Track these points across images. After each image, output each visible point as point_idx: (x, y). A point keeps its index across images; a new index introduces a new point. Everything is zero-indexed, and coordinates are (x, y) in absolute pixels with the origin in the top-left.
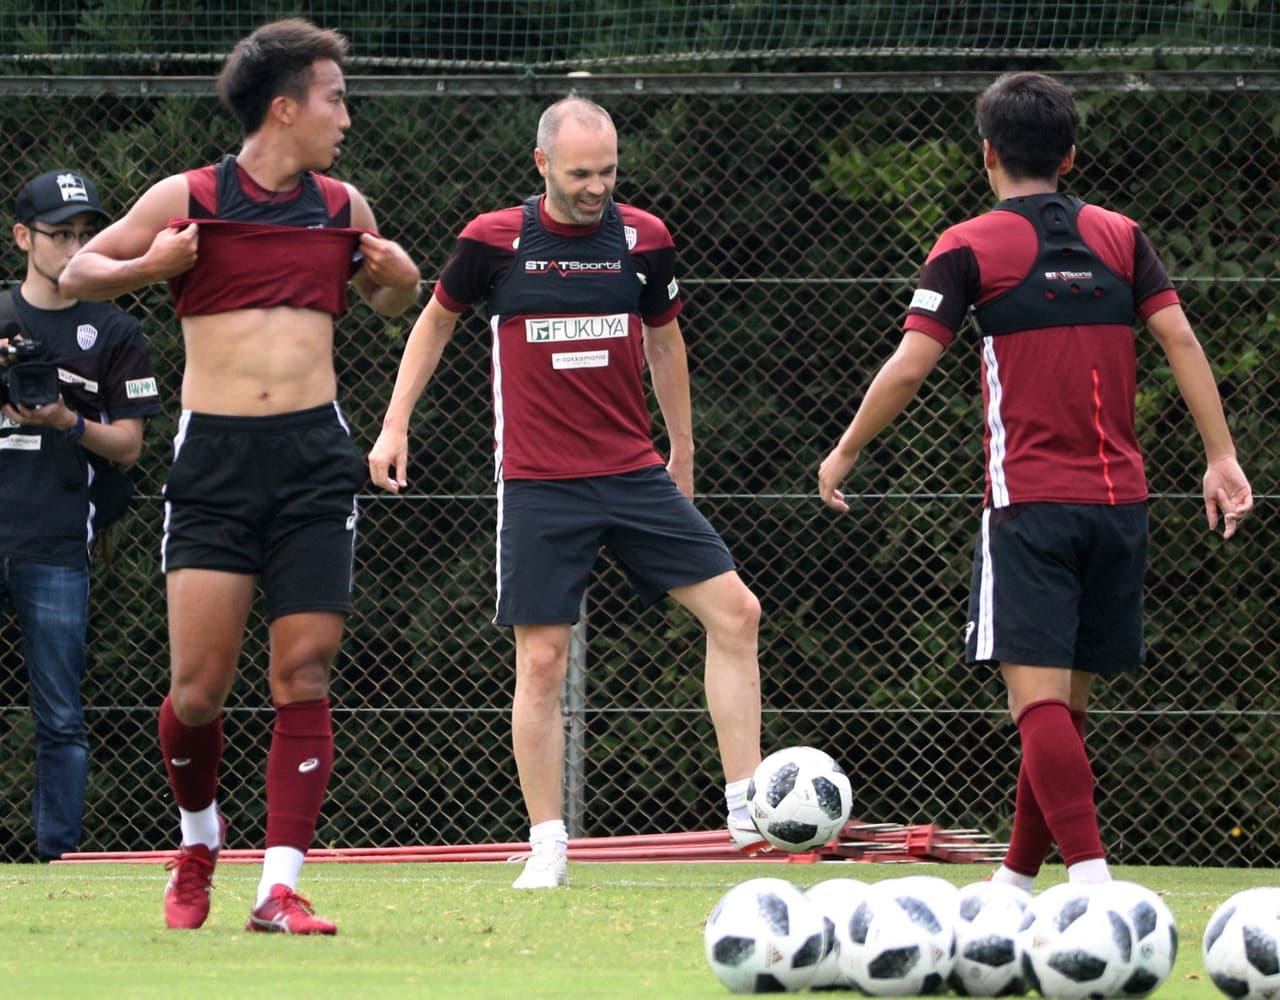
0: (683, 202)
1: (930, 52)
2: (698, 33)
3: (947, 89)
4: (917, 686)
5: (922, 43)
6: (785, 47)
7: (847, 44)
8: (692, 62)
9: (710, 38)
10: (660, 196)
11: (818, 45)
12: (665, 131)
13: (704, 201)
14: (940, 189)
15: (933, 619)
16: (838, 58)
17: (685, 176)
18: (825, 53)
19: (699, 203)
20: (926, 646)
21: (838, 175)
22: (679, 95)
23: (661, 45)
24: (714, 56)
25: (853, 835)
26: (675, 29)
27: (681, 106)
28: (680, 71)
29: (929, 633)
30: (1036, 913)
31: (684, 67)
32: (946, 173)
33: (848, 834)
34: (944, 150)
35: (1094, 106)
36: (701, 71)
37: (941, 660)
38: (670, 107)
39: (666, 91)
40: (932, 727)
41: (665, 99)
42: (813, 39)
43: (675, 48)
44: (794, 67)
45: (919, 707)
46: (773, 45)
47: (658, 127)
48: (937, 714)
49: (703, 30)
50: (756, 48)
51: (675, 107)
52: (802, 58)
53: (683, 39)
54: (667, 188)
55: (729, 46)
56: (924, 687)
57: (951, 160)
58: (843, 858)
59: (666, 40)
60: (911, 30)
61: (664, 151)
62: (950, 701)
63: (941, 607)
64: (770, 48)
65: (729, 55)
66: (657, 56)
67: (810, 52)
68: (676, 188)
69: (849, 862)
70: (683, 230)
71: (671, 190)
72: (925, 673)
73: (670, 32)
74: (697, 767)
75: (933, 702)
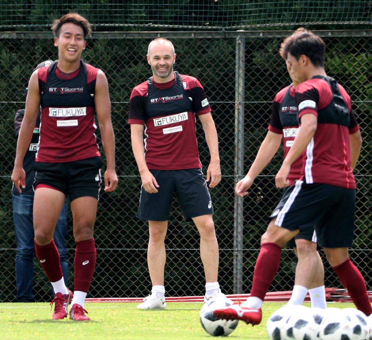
0: (277, 75)
1: (362, 23)
2: (282, 16)
3: (368, 36)
4: (357, 241)
5: (359, 20)
6: (312, 21)
7: (333, 20)
8: (280, 26)
9: (286, 18)
10: (268, 73)
11: (323, 20)
12: (270, 50)
13: (284, 74)
14: (366, 70)
15: (363, 218)
16: (330, 25)
17: (277, 66)
18: (325, 23)
19: (282, 75)
20: (360, 228)
21: (330, 65)
22: (275, 38)
23: (269, 21)
24: (287, 24)
25: (335, 293)
26: (274, 15)
27: (276, 42)
28: (276, 30)
29: (361, 223)
31: (277, 28)
32: (367, 64)
33: (334, 292)
34: (367, 56)
36: (283, 30)
37: (366, 232)
38: (272, 42)
39: (270, 36)
40: (362, 255)
41: (270, 39)
42: (321, 19)
43: (274, 21)
44: (315, 28)
45: (358, 249)
46: (308, 21)
47: (268, 49)
48: (364, 251)
49: (283, 15)
50: (302, 22)
51: (274, 42)
52: (317, 25)
53: (277, 18)
54: (271, 70)
55: (292, 21)
56: (360, 241)
57: (369, 60)
58: (332, 301)
59: (271, 19)
60: (355, 15)
61: (270, 57)
62: (368, 246)
63: (366, 214)
64: (307, 22)
65: (292, 24)
66: (268, 24)
67: (320, 23)
68: (274, 69)
69: (333, 302)
70: (276, 84)
71: (272, 71)
72: (360, 237)
73: (272, 16)
75: (363, 247)
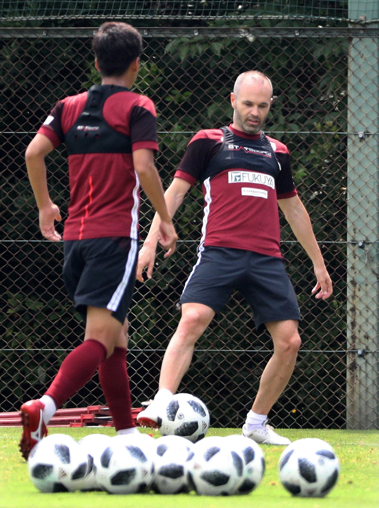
0: (17, 93)
1: (142, 17)
2: (24, 7)
3: (150, 36)
4: (135, 338)
5: (137, 13)
6: (68, 14)
7: (99, 13)
8: (21, 22)
9: (31, 10)
10: (5, 89)
11: (85, 13)
12: (8, 57)
13: (27, 92)
14: (148, 86)
15: (143, 304)
16: (95, 19)
17: (17, 79)
18: (88, 17)
19: (25, 93)
20: (139, 317)
21: (94, 79)
22: (15, 38)
23: (5, 13)
24: (33, 18)
25: (102, 413)
26: (12, 4)
27: (16, 44)
28: (15, 26)
29: (141, 311)
30: (194, 452)
31: (17, 24)
32: (150, 78)
33: (100, 412)
34: (149, 66)
35: (224, 45)
36: (26, 26)
37: (147, 324)
38: (10, 45)
39: (8, 36)
40: (142, 358)
41: (7, 40)
42: (83, 10)
43: (13, 14)
44: (73, 25)
45: (136, 348)
46: (62, 13)
47: (4, 54)
48: (144, 352)
49: (27, 5)
50: (54, 14)
51: (13, 45)
52: (77, 20)
53: (16, 10)
54: (9, 85)
55: (40, 13)
56: (138, 338)
57: (152, 72)
58: (97, 425)
59: (8, 10)
60: (132, 6)
61: (7, 66)
62: (150, 345)
63: (147, 297)
64: (61, 15)
65: (40, 18)
66: (4, 18)
67: (81, 17)
68: (13, 85)
69: (100, 426)
70: (17, 107)
71: (11, 87)
72: (138, 331)
73: (10, 6)
74: (23, 378)
75: (143, 345)
